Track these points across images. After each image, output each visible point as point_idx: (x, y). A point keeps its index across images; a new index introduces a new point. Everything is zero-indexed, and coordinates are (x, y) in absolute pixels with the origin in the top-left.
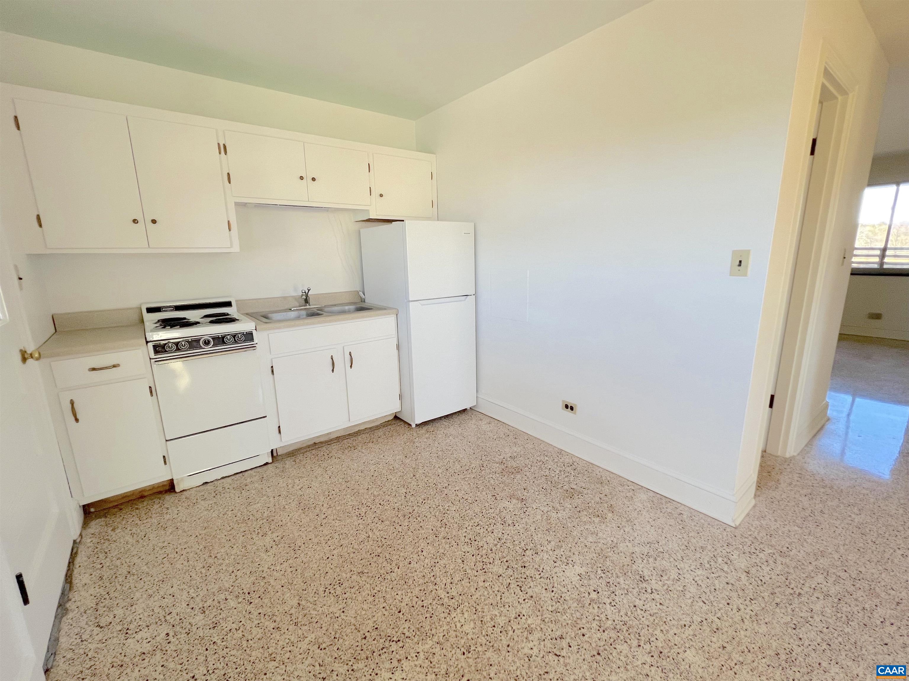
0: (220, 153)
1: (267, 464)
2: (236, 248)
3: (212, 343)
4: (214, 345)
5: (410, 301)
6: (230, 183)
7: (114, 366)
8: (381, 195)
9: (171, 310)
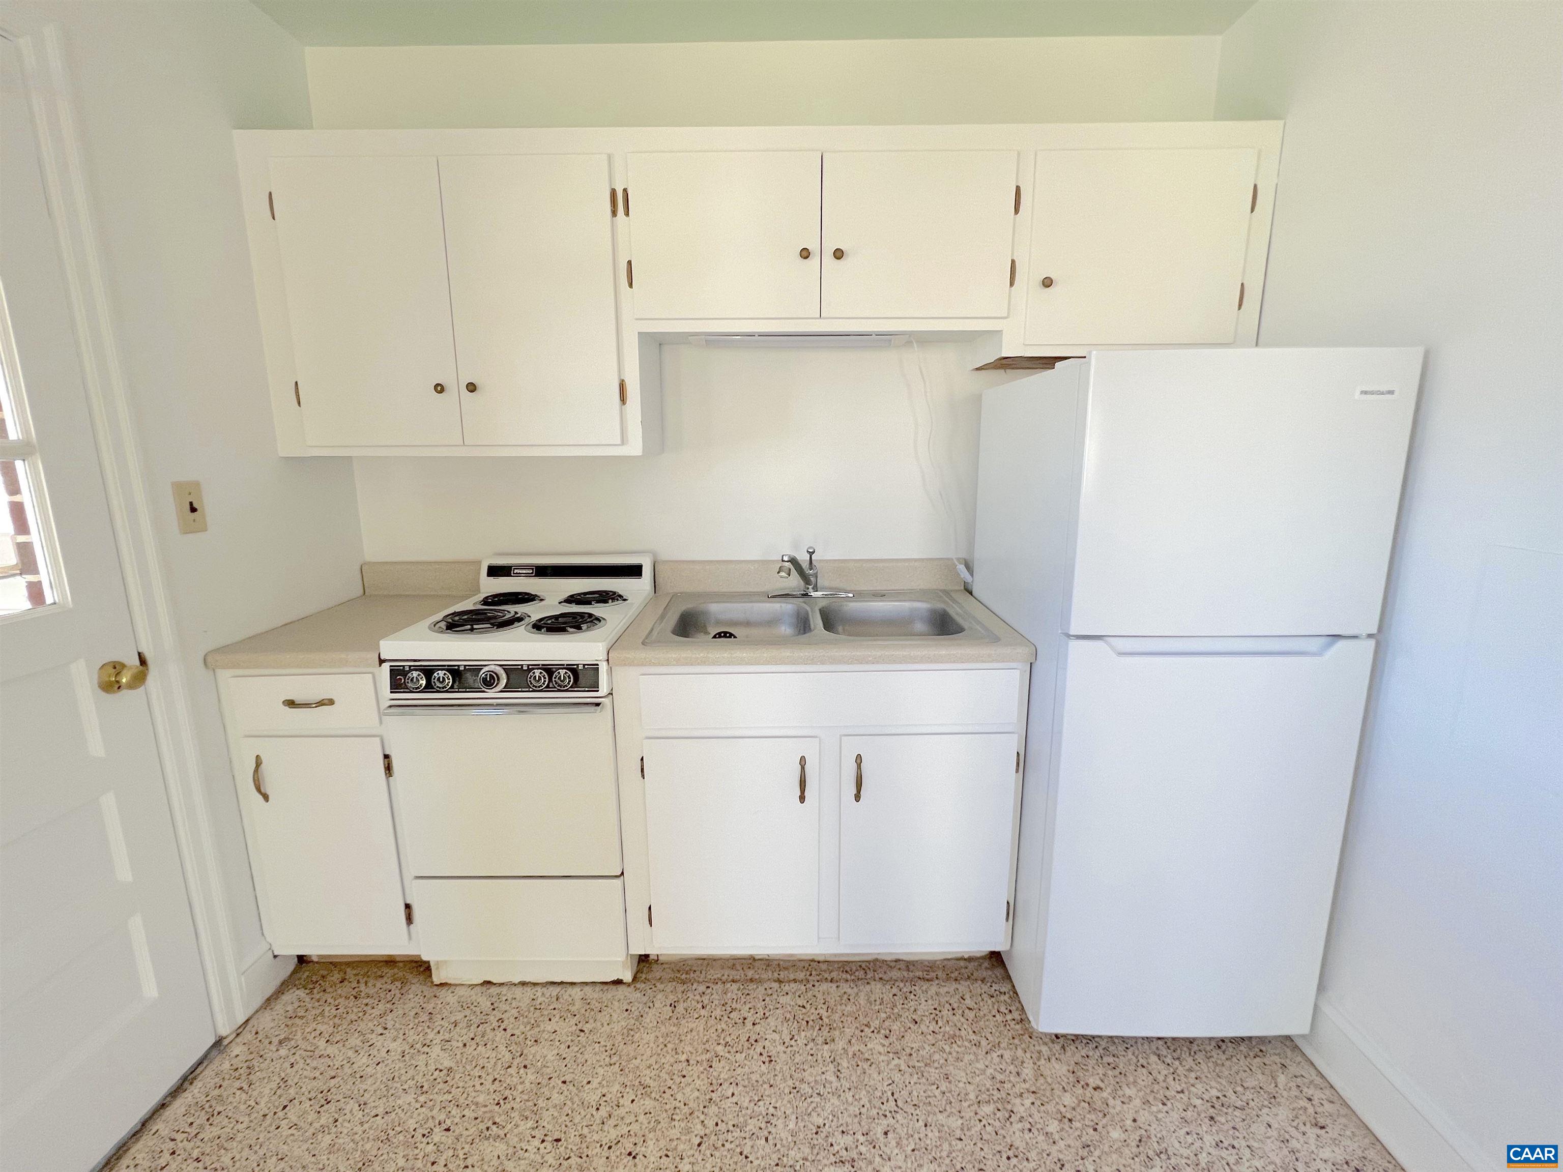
0: (614, 213)
1: (618, 982)
2: (635, 447)
3: (504, 681)
4: (508, 688)
5: (1069, 636)
6: (631, 285)
7: (321, 703)
8: (1047, 283)
9: (527, 575)
